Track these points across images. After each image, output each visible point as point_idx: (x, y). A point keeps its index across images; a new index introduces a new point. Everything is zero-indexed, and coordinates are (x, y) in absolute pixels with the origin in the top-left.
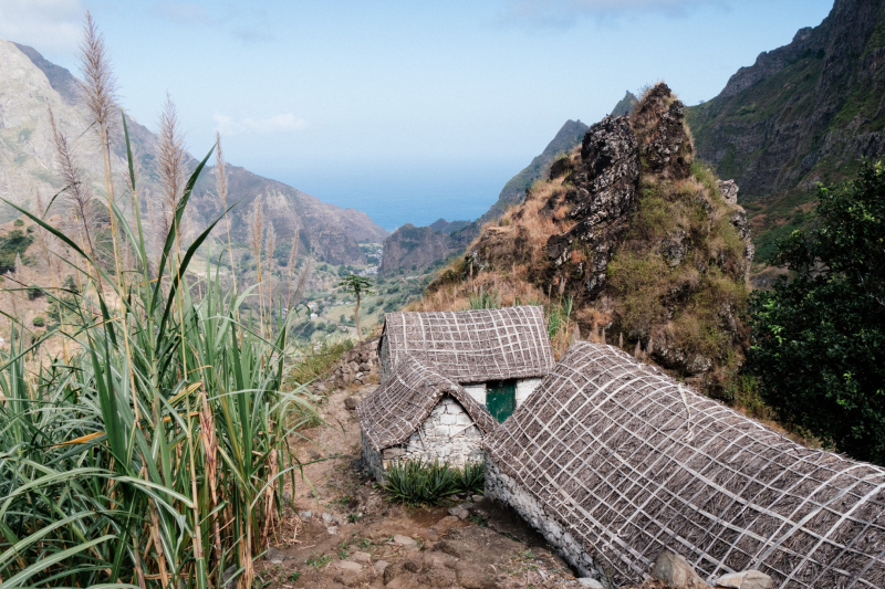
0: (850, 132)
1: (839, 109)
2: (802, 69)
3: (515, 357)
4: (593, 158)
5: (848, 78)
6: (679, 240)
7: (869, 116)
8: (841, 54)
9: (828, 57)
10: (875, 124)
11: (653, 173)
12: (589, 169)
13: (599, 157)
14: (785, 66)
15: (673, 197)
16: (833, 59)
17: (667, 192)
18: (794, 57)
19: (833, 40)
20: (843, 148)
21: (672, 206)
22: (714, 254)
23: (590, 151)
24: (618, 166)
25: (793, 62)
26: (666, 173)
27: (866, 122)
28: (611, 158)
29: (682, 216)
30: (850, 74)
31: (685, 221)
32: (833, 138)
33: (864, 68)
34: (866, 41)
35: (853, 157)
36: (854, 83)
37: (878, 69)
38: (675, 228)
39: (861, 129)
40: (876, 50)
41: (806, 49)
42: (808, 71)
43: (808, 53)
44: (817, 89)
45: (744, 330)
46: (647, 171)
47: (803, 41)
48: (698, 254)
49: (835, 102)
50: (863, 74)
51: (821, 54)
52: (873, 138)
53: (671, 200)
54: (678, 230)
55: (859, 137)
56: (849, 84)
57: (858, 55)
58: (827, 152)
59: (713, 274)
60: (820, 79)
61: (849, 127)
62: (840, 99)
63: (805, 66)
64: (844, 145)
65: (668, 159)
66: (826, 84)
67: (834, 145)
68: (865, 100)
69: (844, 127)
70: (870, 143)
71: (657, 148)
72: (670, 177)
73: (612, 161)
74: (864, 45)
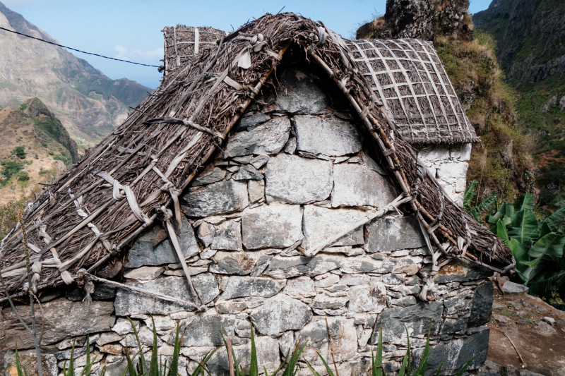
0: (526, 64)
1: (519, 50)
2: (494, 25)
3: (405, 107)
4: (396, 18)
5: (524, 30)
6: (470, 89)
7: (539, 55)
8: (520, 15)
9: (511, 17)
10: (542, 60)
11: (444, 35)
12: (393, 26)
13: (402, 15)
14: (484, 23)
15: (463, 55)
16: (515, 18)
17: (457, 50)
18: (489, 18)
19: (515, 7)
20: (522, 75)
21: (461, 62)
22: (496, 103)
23: (393, 12)
24: (418, 23)
25: (489, 21)
26: (455, 35)
27: (536, 58)
28: (413, 15)
29: (470, 70)
30: (526, 28)
31: (474, 74)
32: (515, 68)
33: (535, 24)
34: (536, 7)
35: (528, 80)
36: (529, 34)
37: (544, 25)
38: (466, 78)
39: (533, 63)
40: (543, 12)
41: (497, 13)
42: (498, 26)
43: (498, 15)
44: (504, 38)
45: (519, 169)
46: (439, 33)
47: (495, 8)
48: (484, 103)
49: (516, 46)
50: (535, 28)
51: (507, 16)
52: (541, 69)
53: (460, 57)
54: (469, 80)
55: (532, 67)
56: (525, 34)
57: (531, 17)
58: (511, 77)
59: (496, 120)
60: (506, 31)
61: (526, 61)
62: (519, 44)
63: (496, 24)
64: (523, 72)
65: (456, 24)
66: (510, 34)
67: (516, 73)
68: (536, 44)
69: (522, 61)
70: (539, 71)
71: (448, 14)
72: (458, 39)
73: (414, 18)
74: (535, 10)
